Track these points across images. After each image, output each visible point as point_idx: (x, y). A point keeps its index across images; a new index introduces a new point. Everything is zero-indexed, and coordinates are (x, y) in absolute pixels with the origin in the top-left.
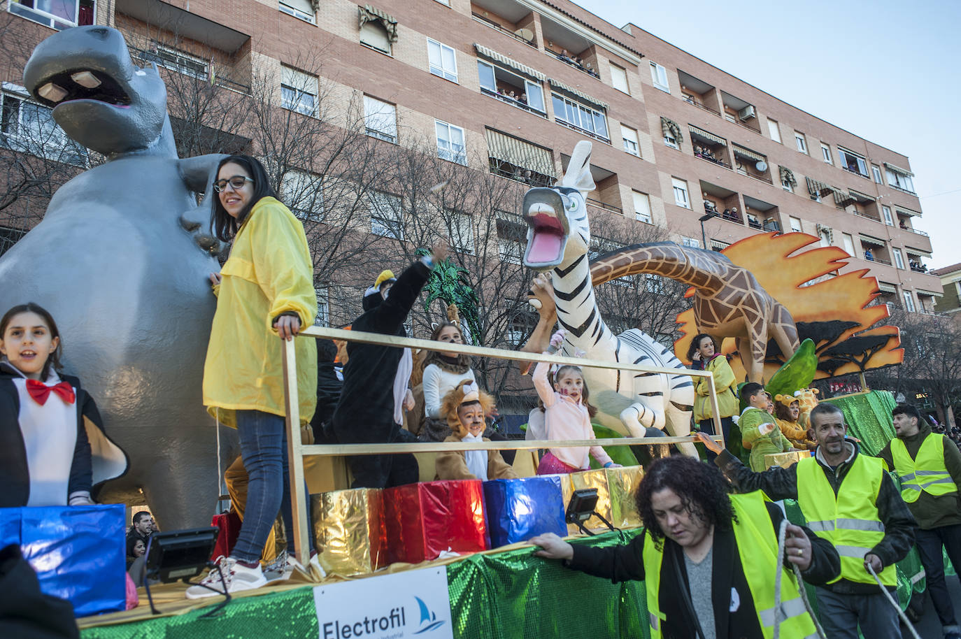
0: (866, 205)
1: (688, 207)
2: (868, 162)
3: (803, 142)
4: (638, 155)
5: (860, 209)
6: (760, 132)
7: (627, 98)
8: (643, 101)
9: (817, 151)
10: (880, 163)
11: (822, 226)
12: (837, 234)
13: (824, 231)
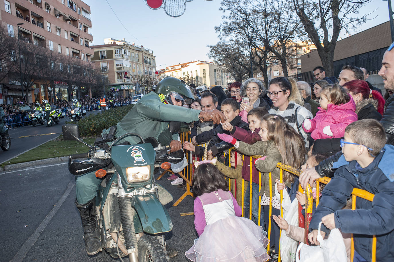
0: (74, 21)
1: (10, 13)
2: (77, 6)
5: (72, 22)
10: (81, 7)
11: (58, 27)
12: (62, 30)
13: (59, 29)
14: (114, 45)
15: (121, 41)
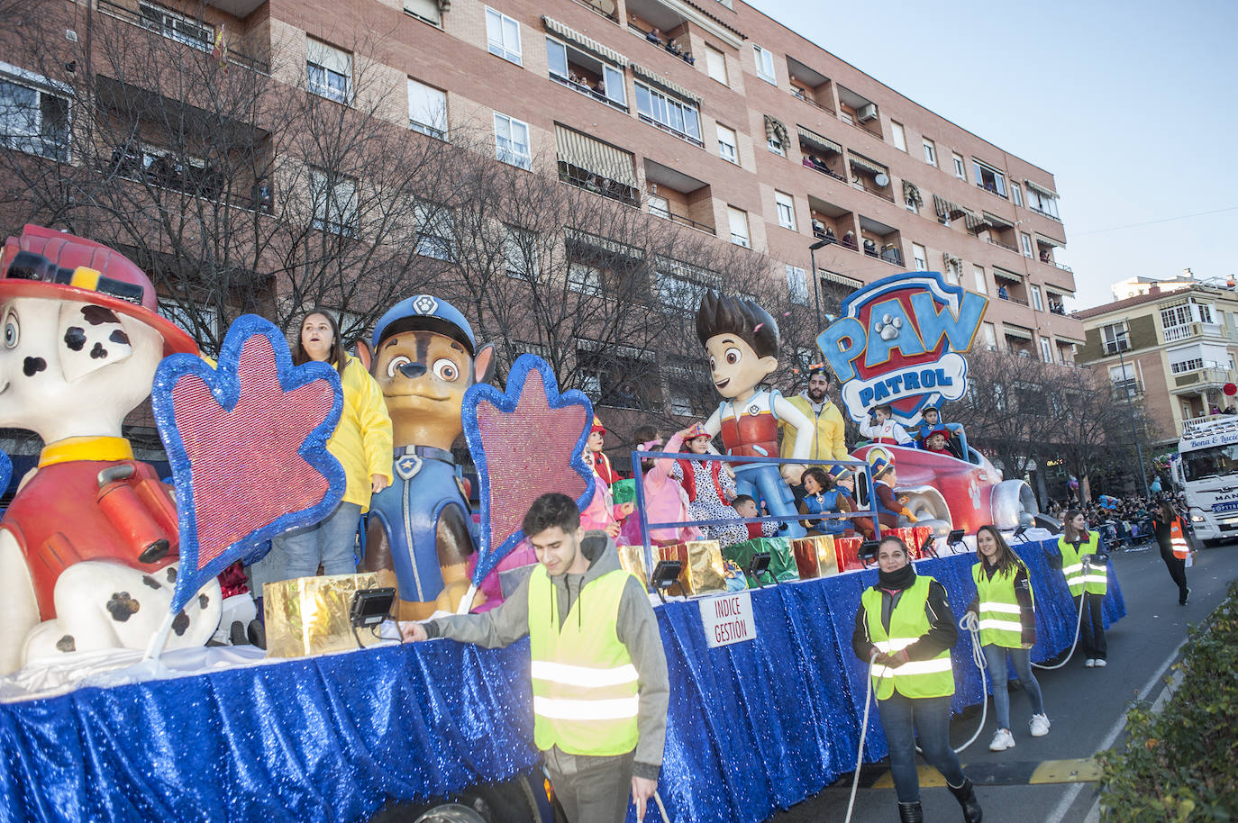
0: (1002, 231)
1: (793, 228)
2: (1007, 179)
3: (933, 151)
4: (736, 162)
5: (995, 237)
6: (882, 138)
7: (724, 90)
8: (744, 95)
9: (948, 164)
10: (1020, 181)
11: (951, 257)
12: (967, 265)
13: (952, 262)
14: (1155, 295)
15: (1179, 279)
